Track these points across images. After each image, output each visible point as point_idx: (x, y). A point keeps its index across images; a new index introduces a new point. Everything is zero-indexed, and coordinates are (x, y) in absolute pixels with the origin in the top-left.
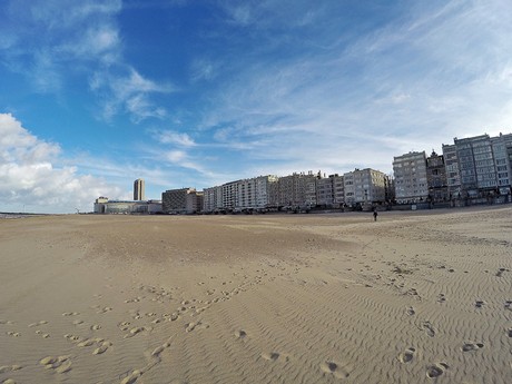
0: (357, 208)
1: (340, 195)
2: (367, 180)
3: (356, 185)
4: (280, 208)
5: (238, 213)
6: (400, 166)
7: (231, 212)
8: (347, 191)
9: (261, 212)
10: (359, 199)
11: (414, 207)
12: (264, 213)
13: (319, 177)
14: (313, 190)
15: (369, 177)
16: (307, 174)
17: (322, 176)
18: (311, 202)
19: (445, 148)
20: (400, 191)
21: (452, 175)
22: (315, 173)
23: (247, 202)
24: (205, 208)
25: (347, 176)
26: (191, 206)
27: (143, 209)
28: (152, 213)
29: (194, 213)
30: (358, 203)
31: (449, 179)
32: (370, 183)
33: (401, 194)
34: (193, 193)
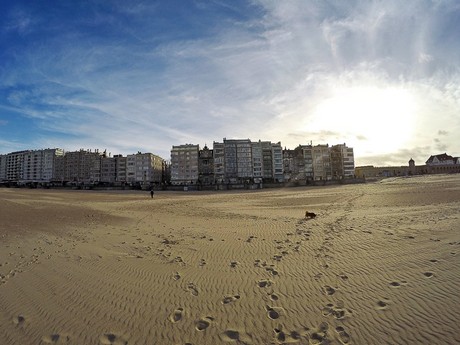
0: (137, 187)
1: (121, 174)
2: (147, 163)
3: (138, 166)
4: (65, 183)
5: (22, 186)
6: (177, 154)
7: (15, 185)
8: (128, 171)
9: (46, 187)
10: (139, 179)
11: (186, 188)
12: (48, 188)
13: (104, 155)
14: (98, 168)
15: (150, 160)
16: (93, 151)
17: (107, 155)
18: (95, 179)
19: (216, 145)
20: (174, 175)
21: (218, 166)
22: (101, 152)
23: (32, 175)
25: (130, 157)
30: (138, 183)
31: (216, 168)
32: (150, 166)
33: (175, 177)
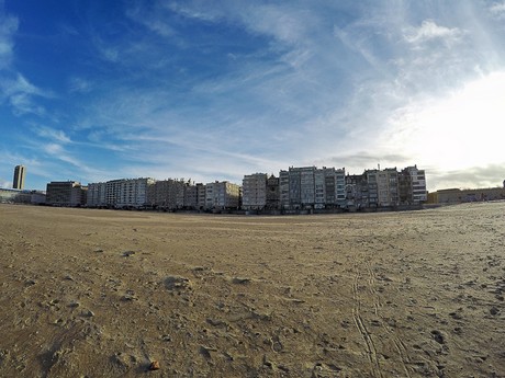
1: (202, 200)
4: (154, 207)
5: (120, 209)
7: (114, 208)
9: (139, 210)
12: (141, 210)
15: (225, 188)
17: (191, 183)
18: (180, 203)
19: (282, 173)
23: (127, 200)
24: (89, 202)
25: (209, 186)
26: (75, 199)
27: (26, 199)
28: (36, 204)
29: (78, 206)
34: (78, 187)
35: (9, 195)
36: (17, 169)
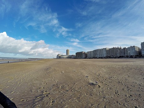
0: (132, 57)
3: (131, 51)
4: (110, 57)
14: (119, 52)
15: (135, 48)
23: (100, 55)
24: (88, 57)
26: (84, 56)
28: (73, 58)
29: (85, 58)
34: (84, 53)
35: (66, 57)
36: (67, 50)
